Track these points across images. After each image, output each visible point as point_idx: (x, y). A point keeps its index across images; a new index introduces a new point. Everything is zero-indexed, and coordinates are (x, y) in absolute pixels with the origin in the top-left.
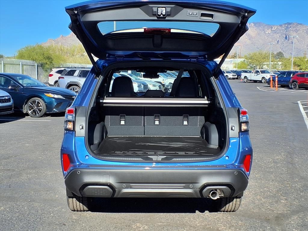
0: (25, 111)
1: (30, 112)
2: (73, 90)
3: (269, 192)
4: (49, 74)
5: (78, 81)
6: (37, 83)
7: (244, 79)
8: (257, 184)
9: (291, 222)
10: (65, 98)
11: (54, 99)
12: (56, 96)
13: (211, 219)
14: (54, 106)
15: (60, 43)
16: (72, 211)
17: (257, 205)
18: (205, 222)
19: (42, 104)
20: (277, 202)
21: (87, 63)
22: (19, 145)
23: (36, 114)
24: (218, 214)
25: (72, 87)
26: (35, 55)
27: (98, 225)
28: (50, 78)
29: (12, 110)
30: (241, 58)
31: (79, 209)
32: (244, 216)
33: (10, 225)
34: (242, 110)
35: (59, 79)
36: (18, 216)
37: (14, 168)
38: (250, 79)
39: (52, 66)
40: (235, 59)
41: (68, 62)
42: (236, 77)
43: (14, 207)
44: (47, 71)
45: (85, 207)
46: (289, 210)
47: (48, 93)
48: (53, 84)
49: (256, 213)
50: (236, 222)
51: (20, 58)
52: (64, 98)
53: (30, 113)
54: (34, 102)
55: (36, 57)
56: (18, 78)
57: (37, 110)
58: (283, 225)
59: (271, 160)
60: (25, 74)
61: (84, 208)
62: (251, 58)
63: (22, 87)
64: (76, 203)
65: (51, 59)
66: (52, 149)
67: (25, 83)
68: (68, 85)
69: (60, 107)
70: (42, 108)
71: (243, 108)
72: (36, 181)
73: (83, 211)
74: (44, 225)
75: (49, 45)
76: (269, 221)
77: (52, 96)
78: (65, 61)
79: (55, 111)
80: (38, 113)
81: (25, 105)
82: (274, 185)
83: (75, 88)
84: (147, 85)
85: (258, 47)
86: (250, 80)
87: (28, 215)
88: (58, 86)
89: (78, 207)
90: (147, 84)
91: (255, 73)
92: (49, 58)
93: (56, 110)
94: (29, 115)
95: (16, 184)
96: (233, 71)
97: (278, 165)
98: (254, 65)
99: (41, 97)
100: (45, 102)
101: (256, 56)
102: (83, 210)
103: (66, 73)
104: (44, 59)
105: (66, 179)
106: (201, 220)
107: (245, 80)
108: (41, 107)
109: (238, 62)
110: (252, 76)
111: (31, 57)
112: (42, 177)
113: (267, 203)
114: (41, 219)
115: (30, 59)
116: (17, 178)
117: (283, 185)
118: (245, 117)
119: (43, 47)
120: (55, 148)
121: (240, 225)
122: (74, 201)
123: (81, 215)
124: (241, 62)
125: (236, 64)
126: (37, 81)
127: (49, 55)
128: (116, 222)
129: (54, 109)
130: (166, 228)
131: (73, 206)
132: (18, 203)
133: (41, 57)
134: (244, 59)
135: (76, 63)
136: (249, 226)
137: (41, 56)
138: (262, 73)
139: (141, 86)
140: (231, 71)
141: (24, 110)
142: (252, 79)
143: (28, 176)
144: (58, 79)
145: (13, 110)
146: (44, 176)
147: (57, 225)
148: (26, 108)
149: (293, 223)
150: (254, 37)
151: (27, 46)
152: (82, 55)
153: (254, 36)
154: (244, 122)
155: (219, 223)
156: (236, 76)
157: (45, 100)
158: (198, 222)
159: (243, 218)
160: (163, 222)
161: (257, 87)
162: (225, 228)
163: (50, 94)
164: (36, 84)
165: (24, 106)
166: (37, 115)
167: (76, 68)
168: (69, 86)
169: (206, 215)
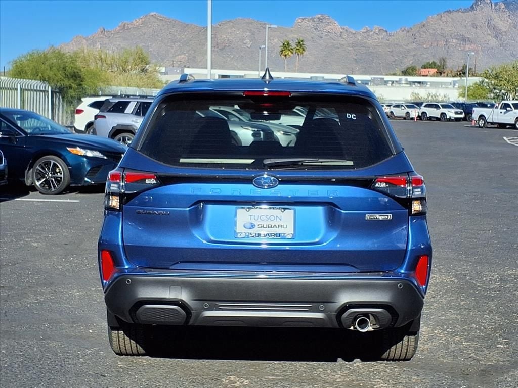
0: (29, 181)
1: (38, 184)
2: (123, 141)
3: (479, 330)
4: (75, 108)
5: (133, 123)
6: (51, 127)
7: (479, 120)
8: (459, 317)
9: (506, 378)
10: (107, 156)
11: (85, 159)
12: (90, 154)
13: (364, 372)
14: (86, 173)
15: (98, 44)
16: (117, 354)
17: (451, 351)
18: (352, 376)
19: (62, 168)
20: (488, 347)
21: (153, 86)
22: (19, 245)
23: (50, 187)
24: (377, 364)
25: (121, 136)
26: (47, 69)
27: (162, 377)
28: (77, 116)
29: (5, 178)
30: (476, 76)
31: (129, 351)
32: (424, 368)
33: (8, 375)
34: (413, 177)
35: (95, 119)
36: (22, 362)
37: (12, 284)
38: (492, 121)
39: (81, 92)
40: (463, 78)
41: (113, 85)
42: (463, 116)
43: (14, 346)
44: (72, 103)
45: (141, 348)
46: (509, 361)
47: (74, 146)
48: (83, 129)
49: (447, 364)
50: (408, 377)
51: (18, 75)
52: (105, 158)
53: (39, 186)
54: (47, 164)
55: (51, 74)
56: (15, 117)
57: (53, 180)
58: (491, 383)
59: (496, 277)
60: (27, 108)
61: (138, 349)
62: (496, 77)
63: (24, 135)
64: (124, 339)
65: (80, 77)
66: (82, 252)
67: (28, 126)
68: (114, 130)
69: (97, 175)
70: (62, 176)
71: (417, 174)
72: (53, 306)
73: (137, 356)
74: (67, 376)
75: (75, 49)
76: (468, 376)
77: (82, 152)
78: (107, 82)
79: (88, 182)
80: (54, 187)
81: (29, 170)
82: (492, 319)
83: (127, 138)
84: (273, 132)
85: (514, 52)
86: (492, 123)
87: (40, 360)
88: (94, 133)
89: (128, 346)
90: (273, 130)
91: (501, 108)
92: (76, 76)
93: (90, 181)
94: (37, 191)
95: (16, 311)
96: (458, 103)
97: (508, 286)
98: (503, 91)
99: (59, 156)
100: (68, 165)
101: (506, 72)
102: (137, 353)
103: (109, 107)
104: (65, 78)
105: (107, 293)
106: (346, 374)
107: (481, 123)
108: (61, 174)
109: (468, 85)
110: (496, 115)
111: (40, 75)
112: (63, 300)
113: (471, 348)
114: (62, 367)
115: (38, 77)
116: (18, 302)
117: (509, 320)
118: (420, 190)
119: (64, 54)
120: (86, 250)
121: (414, 381)
122: (120, 335)
123: (132, 361)
124: (476, 84)
125: (465, 89)
126: (52, 123)
127: (76, 71)
128: (193, 373)
129: (86, 179)
130: (282, 384)
131: (119, 344)
132: (22, 341)
133: (60, 75)
134: (480, 79)
135: (131, 87)
136: (430, 384)
137: (60, 72)
138: (515, 108)
139: (260, 133)
140: (453, 104)
141: (28, 179)
142: (494, 121)
143: (39, 298)
144: (93, 119)
145: (7, 179)
146: (68, 298)
147: (91, 377)
148: (31, 176)
149: (509, 381)
150: (505, 32)
151: (31, 53)
152: (143, 70)
153: (506, 30)
154: (416, 199)
155: (377, 377)
156: (464, 114)
157: (68, 161)
158: (339, 376)
159: (421, 372)
160: (276, 375)
161: (505, 138)
162: (386, 385)
163: (78, 149)
164: (50, 129)
165: (26, 171)
166: (53, 190)
167: (129, 96)
168: (116, 132)
169: (355, 365)
